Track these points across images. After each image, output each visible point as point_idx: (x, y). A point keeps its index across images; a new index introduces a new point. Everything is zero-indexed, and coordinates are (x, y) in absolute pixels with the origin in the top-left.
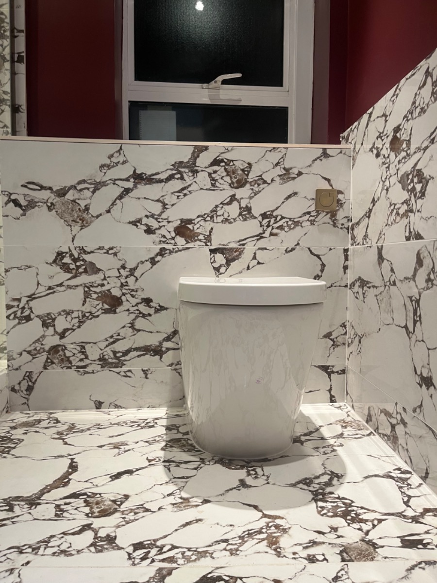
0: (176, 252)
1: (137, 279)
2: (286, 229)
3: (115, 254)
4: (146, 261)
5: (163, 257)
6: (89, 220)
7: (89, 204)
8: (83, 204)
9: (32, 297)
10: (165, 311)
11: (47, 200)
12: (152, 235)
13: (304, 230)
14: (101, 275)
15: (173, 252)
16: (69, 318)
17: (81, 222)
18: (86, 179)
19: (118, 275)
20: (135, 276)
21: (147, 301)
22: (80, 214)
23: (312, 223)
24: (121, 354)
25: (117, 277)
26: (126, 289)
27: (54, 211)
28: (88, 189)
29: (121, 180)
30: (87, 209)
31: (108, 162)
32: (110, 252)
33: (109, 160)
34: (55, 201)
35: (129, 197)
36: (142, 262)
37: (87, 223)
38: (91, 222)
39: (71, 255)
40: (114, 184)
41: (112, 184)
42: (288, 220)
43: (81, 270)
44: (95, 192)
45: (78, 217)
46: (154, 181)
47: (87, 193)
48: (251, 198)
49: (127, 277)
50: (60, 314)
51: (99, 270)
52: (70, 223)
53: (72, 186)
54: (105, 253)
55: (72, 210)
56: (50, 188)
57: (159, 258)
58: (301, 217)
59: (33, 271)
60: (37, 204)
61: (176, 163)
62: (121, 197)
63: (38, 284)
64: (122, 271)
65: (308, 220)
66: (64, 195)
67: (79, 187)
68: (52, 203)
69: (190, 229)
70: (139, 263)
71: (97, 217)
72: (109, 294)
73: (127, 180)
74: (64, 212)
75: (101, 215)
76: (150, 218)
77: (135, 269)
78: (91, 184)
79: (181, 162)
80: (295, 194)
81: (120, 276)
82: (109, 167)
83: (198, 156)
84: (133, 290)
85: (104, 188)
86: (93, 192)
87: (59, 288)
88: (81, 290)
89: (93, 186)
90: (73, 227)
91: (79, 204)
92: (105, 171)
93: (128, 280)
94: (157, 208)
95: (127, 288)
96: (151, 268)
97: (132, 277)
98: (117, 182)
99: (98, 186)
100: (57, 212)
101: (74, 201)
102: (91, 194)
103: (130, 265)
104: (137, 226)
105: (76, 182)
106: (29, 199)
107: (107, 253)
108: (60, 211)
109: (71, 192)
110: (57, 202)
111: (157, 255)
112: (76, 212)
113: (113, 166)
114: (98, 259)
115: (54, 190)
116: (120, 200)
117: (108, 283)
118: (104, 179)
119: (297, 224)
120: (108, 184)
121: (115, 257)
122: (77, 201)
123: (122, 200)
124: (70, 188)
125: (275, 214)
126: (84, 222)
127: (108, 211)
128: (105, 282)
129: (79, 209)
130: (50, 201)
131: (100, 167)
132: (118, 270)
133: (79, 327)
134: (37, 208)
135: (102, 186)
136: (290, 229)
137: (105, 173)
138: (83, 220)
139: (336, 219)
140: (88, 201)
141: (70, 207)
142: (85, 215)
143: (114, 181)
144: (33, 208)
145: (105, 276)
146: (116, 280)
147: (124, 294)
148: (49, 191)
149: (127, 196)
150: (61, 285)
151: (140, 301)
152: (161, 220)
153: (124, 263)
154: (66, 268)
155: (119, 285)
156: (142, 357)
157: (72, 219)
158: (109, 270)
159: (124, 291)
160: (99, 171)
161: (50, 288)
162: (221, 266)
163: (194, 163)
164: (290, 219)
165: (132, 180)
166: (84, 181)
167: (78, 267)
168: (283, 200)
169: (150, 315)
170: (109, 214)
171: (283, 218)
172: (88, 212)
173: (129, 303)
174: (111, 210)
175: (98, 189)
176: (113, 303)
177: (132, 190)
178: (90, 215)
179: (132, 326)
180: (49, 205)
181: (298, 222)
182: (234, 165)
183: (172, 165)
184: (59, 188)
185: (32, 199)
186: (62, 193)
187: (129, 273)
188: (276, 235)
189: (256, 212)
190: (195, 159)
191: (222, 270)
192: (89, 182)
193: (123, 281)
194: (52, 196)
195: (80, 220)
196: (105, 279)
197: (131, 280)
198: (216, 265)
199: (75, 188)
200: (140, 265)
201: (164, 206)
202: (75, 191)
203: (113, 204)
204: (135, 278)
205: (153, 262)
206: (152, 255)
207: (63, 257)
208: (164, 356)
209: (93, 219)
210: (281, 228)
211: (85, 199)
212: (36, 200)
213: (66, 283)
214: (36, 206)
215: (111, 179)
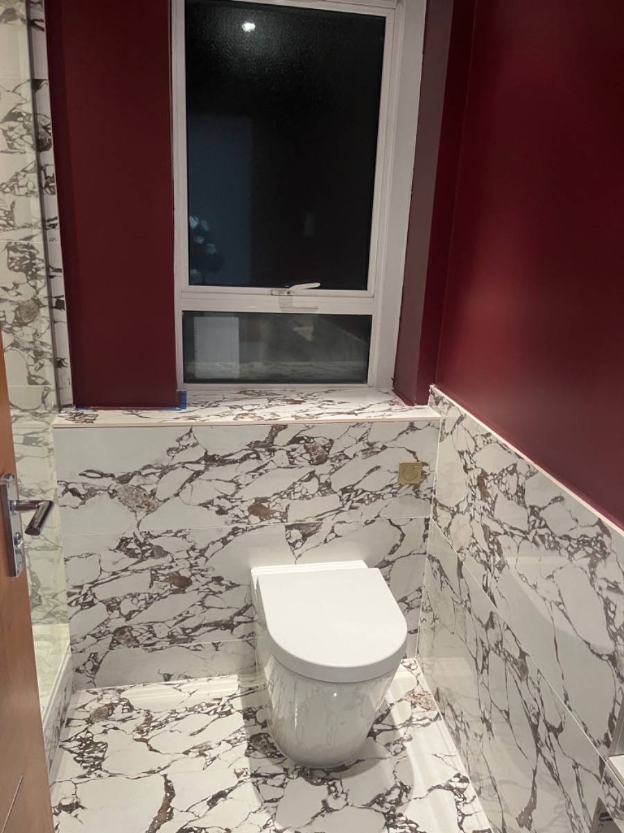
0: (250, 530)
1: (207, 559)
2: (367, 502)
3: (184, 537)
4: (218, 541)
5: (235, 536)
6: (156, 505)
7: (156, 489)
8: (148, 489)
9: (94, 584)
10: (237, 588)
11: (109, 487)
12: (224, 516)
13: (385, 503)
14: (169, 558)
15: (246, 531)
16: (135, 600)
17: (146, 507)
18: (151, 464)
19: (187, 556)
20: (205, 557)
21: (218, 580)
22: (145, 499)
23: (394, 495)
24: (191, 630)
25: (186, 559)
26: (196, 570)
27: (116, 498)
28: (154, 474)
29: (191, 463)
30: (153, 493)
31: (176, 445)
32: (179, 535)
33: (177, 443)
34: (118, 487)
35: (200, 479)
36: (213, 543)
37: (153, 508)
38: (158, 507)
39: (137, 540)
40: (183, 467)
41: (181, 468)
42: (369, 493)
43: (147, 554)
44: (162, 476)
45: (143, 502)
46: (228, 461)
47: (154, 478)
48: (331, 473)
49: (196, 558)
50: (125, 598)
51: (167, 553)
52: (134, 509)
53: (136, 472)
54: (173, 536)
55: (137, 496)
56: (112, 476)
57: (231, 537)
58: (382, 490)
59: (96, 558)
60: (98, 492)
61: (251, 443)
62: (191, 480)
63: (101, 570)
64: (191, 552)
65: (390, 493)
66: (128, 481)
67: (144, 473)
68: (114, 491)
69: (264, 507)
70: (209, 544)
71: (165, 501)
72: (177, 575)
73: (198, 462)
74: (128, 498)
75: (168, 499)
76: (222, 499)
77: (205, 550)
78: (157, 468)
79: (257, 442)
80: (378, 467)
81: (189, 558)
82: (177, 450)
83: (276, 435)
84: (203, 570)
85: (172, 472)
86: (160, 477)
87: (123, 573)
88: (147, 574)
89: (159, 470)
90: (138, 513)
91: (144, 489)
92: (173, 455)
93: (198, 560)
94: (230, 489)
95: (196, 568)
96: (223, 547)
97: (202, 558)
98: (186, 465)
99: (165, 470)
100: (119, 498)
101: (139, 487)
102: (158, 479)
103: (200, 546)
104: (208, 508)
105: (141, 467)
106: (89, 487)
107: (176, 535)
108: (123, 497)
109: (135, 478)
110: (119, 489)
111: (229, 534)
112: (142, 497)
113: (182, 450)
114: (165, 543)
115: (116, 477)
116: (190, 482)
117: (177, 565)
118: (172, 463)
119: (378, 496)
120: (176, 468)
121: (184, 539)
122: (142, 486)
123: (193, 483)
124: (134, 474)
125: (355, 488)
126: (150, 508)
127: (177, 495)
128: (173, 564)
129: (145, 495)
130: (112, 488)
131: (168, 451)
132: (187, 551)
133: (146, 608)
134: (97, 496)
135: (170, 470)
136: (371, 502)
137: (173, 457)
138: (148, 505)
139: (419, 491)
140: (154, 486)
141: (134, 493)
142: (151, 500)
143: (183, 465)
144: (94, 496)
145: (173, 559)
146: (185, 561)
147: (193, 575)
148: (110, 478)
149: (198, 479)
150: (126, 570)
151: (211, 580)
152: (234, 500)
153: (193, 544)
154: (131, 553)
155: (188, 565)
156: (213, 632)
157: (136, 504)
158: (177, 552)
159: (193, 572)
160: (166, 455)
161: (114, 573)
162: (296, 541)
163: (272, 443)
164: (371, 493)
165: (203, 462)
166: (149, 466)
167: (144, 552)
168: (365, 474)
169: (221, 592)
170: (178, 497)
171: (364, 491)
172: (154, 497)
173: (198, 582)
174: (180, 494)
175: (166, 474)
176: (182, 584)
177: (203, 472)
178: (157, 500)
179: (202, 604)
180: (111, 492)
181: (380, 494)
182: (314, 442)
183: (248, 445)
184: (122, 474)
185: (92, 488)
186: (125, 479)
187: (199, 554)
188: (356, 508)
189: (336, 486)
190: (273, 438)
191: (298, 545)
192: (155, 466)
193: (193, 562)
194: (115, 483)
195: (146, 505)
196: (173, 561)
197: (201, 561)
198: (291, 541)
199: (140, 473)
200: (211, 546)
201: (238, 486)
202: (140, 477)
203: (182, 488)
204: (205, 559)
205: (225, 541)
206: (224, 535)
207: (128, 543)
208: (235, 630)
209: (160, 503)
210: (362, 501)
211: (151, 484)
212: (96, 488)
213: (130, 568)
214: (96, 494)
215: (179, 463)
